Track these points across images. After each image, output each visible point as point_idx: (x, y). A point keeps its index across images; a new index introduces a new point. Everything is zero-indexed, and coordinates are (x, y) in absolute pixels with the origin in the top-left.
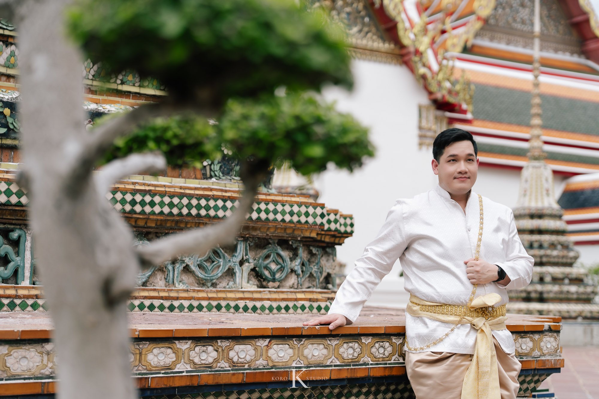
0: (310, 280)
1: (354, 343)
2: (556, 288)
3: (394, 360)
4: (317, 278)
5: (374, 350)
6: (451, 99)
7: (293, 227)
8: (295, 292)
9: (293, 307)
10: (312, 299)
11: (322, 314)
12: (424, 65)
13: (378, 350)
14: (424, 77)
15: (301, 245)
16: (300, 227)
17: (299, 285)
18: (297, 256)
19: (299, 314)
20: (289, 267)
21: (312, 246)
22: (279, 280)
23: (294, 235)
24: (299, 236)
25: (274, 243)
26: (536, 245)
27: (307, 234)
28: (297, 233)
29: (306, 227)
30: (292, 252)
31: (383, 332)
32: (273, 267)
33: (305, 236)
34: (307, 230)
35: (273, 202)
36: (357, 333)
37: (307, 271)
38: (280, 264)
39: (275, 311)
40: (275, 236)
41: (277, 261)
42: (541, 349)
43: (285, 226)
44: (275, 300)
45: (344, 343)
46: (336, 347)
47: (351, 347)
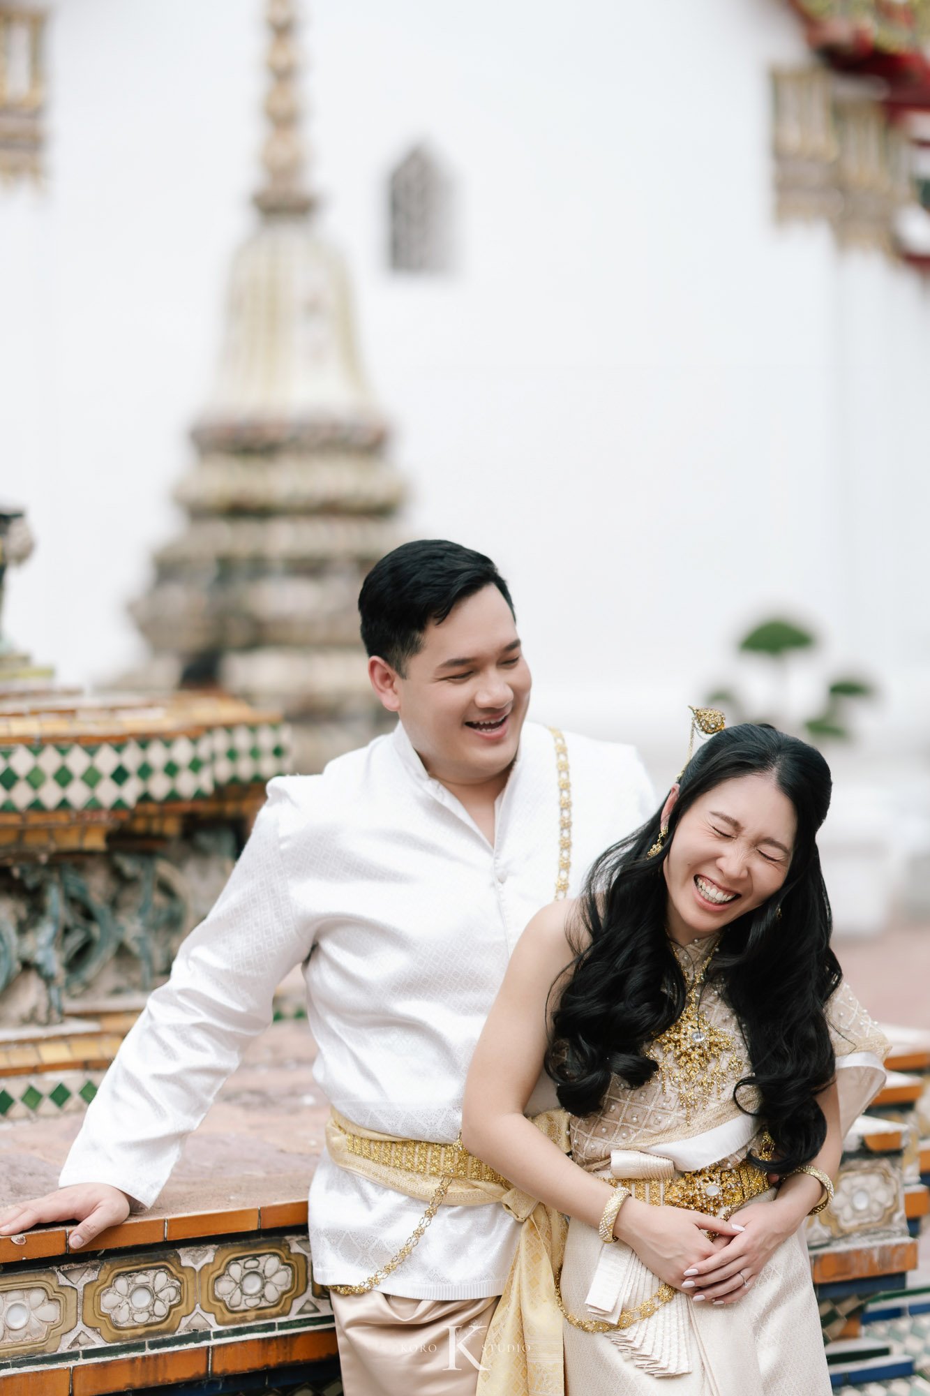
1: (152, 1273)
3: (301, 1311)
5: (224, 1287)
9: (24, 1096)
10: (89, 1060)
13: (240, 1285)
18: (43, 913)
19: (47, 1120)
20: (14, 954)
31: (253, 1226)
34: (68, 830)
36: (160, 1240)
42: (833, 1219)
45: (118, 1275)
46: (90, 1291)
47: (144, 1287)
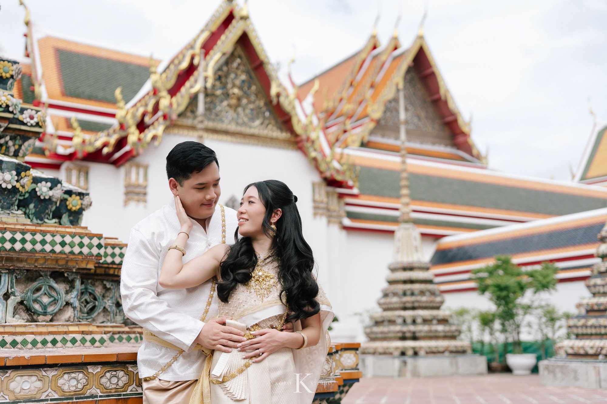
0: (105, 315)
1: (78, 373)
2: (426, 328)
3: (132, 390)
4: (111, 312)
5: (104, 380)
6: (339, 178)
7: (65, 258)
8: (67, 326)
9: (61, 340)
10: (85, 331)
11: (97, 347)
12: (315, 150)
13: (109, 380)
14: (315, 159)
15: (79, 277)
16: (74, 258)
17: (76, 318)
18: (74, 288)
19: (69, 347)
20: (64, 300)
21: (105, 280)
22: (52, 313)
23: (67, 266)
24: (74, 268)
25: (46, 275)
26: (409, 293)
27: (83, 266)
28: (70, 264)
29: (80, 257)
30: (69, 285)
31: (115, 360)
32: (46, 300)
33: (81, 267)
34: (82, 261)
35: (42, 233)
36: (81, 362)
37: (100, 306)
38: (53, 297)
39: (39, 345)
40: (45, 268)
41: (49, 293)
43: (55, 257)
44: (41, 334)
45: (65, 373)
46: (54, 378)
47: (74, 378)
